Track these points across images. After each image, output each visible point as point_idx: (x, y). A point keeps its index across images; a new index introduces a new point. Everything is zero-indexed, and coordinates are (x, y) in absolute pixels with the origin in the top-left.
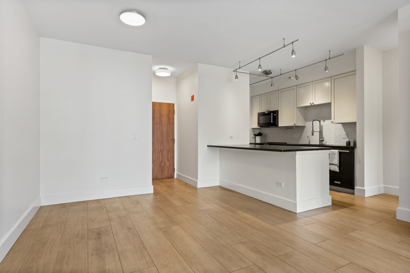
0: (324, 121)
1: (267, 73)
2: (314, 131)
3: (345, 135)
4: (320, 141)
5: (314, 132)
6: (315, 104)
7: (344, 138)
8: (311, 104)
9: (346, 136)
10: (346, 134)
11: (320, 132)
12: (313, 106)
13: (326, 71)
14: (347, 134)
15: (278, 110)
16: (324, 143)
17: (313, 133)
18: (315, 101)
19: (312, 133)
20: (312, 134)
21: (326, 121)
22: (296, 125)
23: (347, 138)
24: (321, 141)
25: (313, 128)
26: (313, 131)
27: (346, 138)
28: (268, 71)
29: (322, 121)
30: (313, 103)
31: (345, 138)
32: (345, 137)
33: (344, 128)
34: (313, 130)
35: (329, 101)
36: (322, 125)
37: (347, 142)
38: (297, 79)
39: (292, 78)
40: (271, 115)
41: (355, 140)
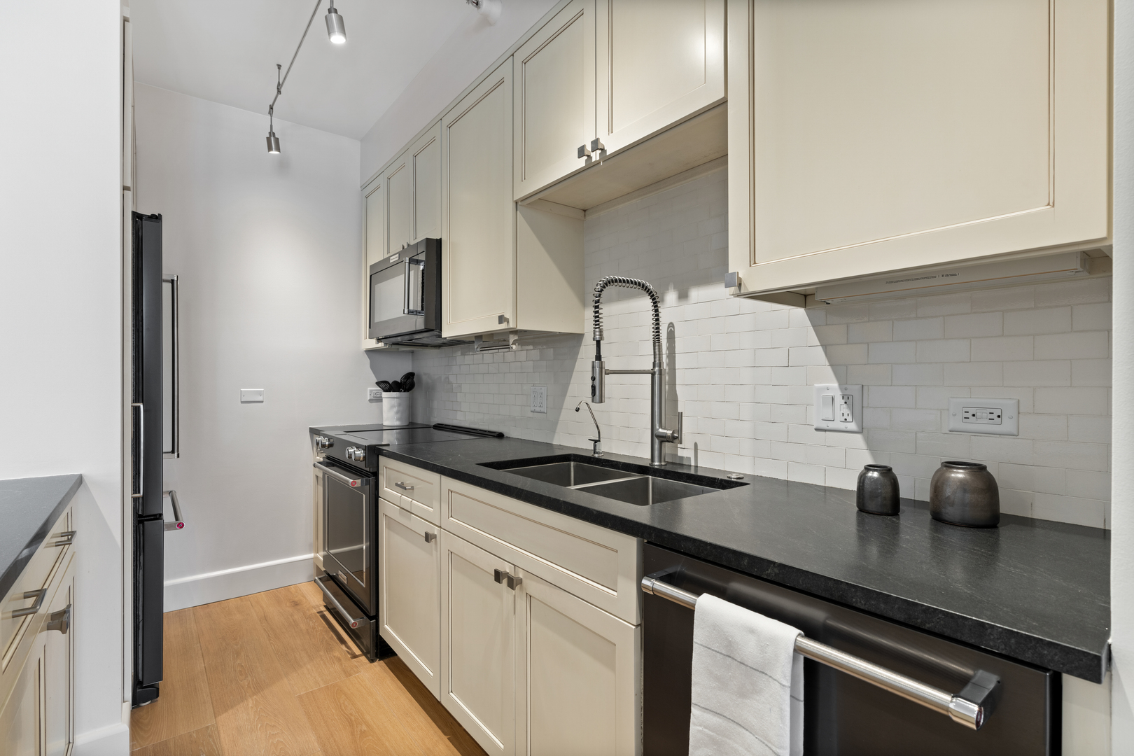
0: (683, 296)
2: (607, 366)
3: (839, 400)
4: (657, 441)
5: (607, 378)
6: (610, 147)
7: (824, 425)
8: (583, 152)
9: (841, 408)
10: (847, 399)
11: (653, 374)
14: (854, 390)
15: (441, 239)
16: (684, 452)
17: (597, 383)
18: (611, 130)
19: (593, 379)
20: (593, 387)
21: (696, 294)
22: (512, 325)
23: (852, 426)
24: (663, 439)
25: (598, 343)
26: (597, 370)
27: (842, 426)
29: (671, 297)
30: (596, 145)
31: (832, 425)
32: (839, 417)
33: (825, 346)
34: (598, 357)
35: (714, 96)
36: (671, 325)
37: (862, 479)
41: (950, 465)
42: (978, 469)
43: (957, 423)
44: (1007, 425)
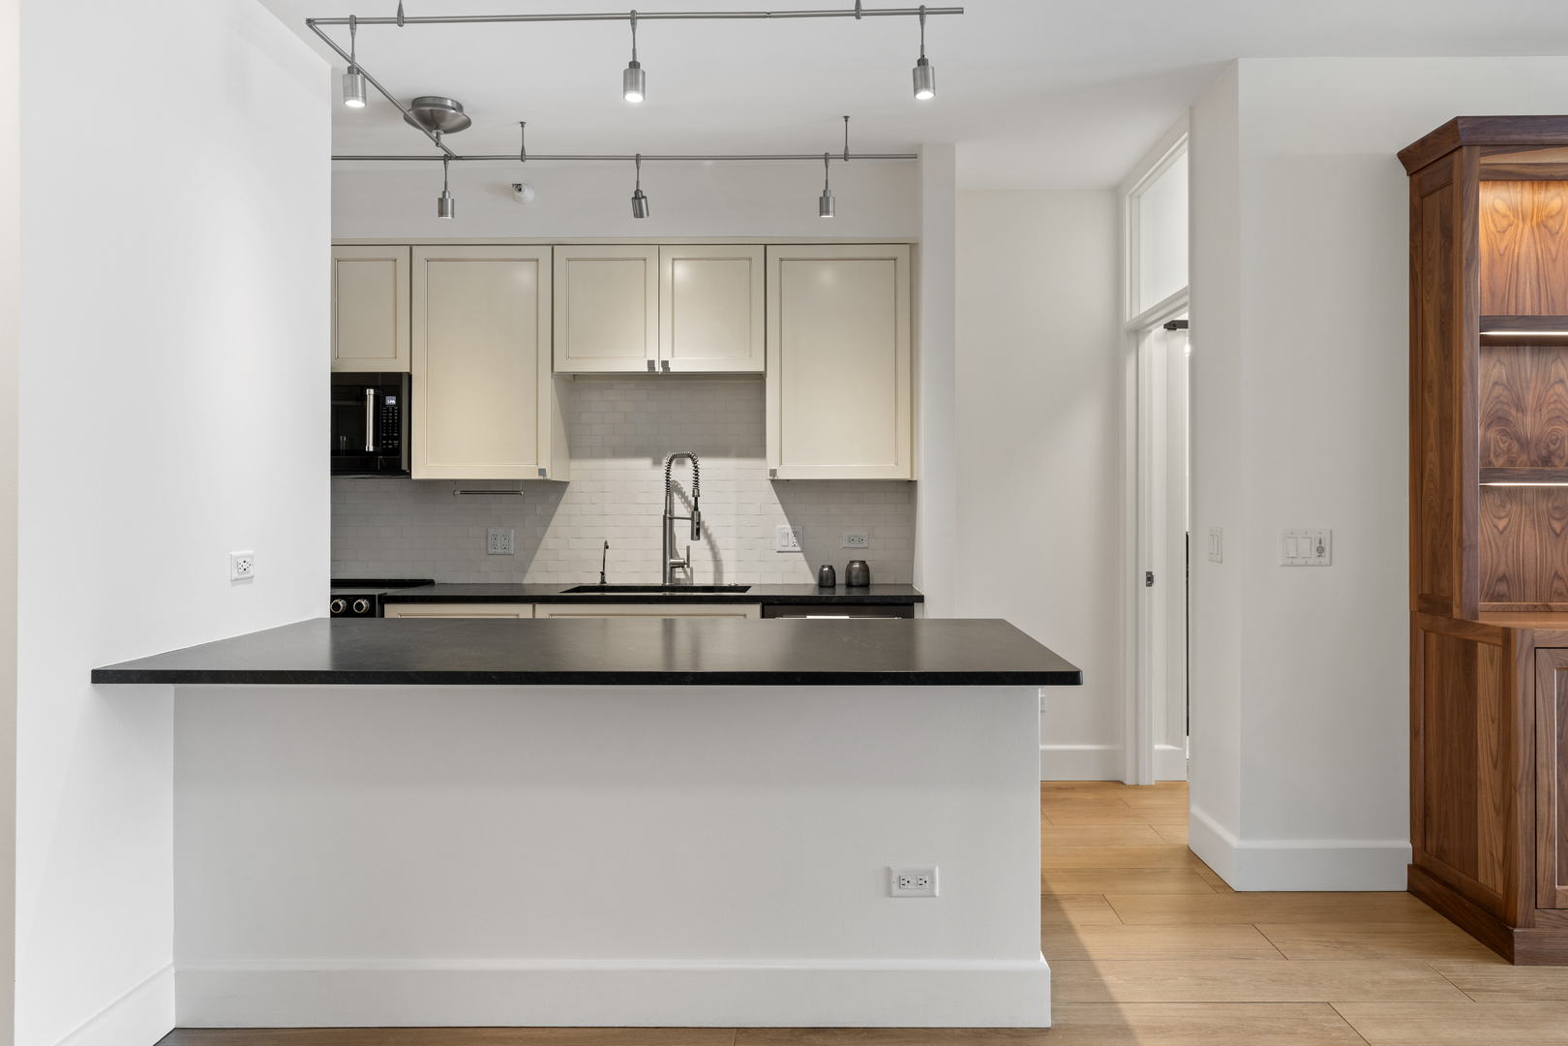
1: (429, 114)
3: (791, 535)
4: (669, 567)
6: (674, 368)
7: (783, 549)
8: (651, 364)
9: (792, 539)
10: (796, 534)
12: (659, 380)
13: (828, 213)
14: (799, 529)
15: (410, 376)
18: (673, 356)
22: (549, 477)
23: (798, 549)
24: (674, 566)
27: (793, 549)
28: (449, 103)
30: (665, 364)
31: (787, 549)
32: (790, 544)
33: (783, 504)
35: (757, 367)
37: (821, 571)
38: (642, 216)
39: (528, 194)
40: (364, 398)
41: (852, 562)
42: (863, 563)
43: (845, 544)
44: (865, 544)
